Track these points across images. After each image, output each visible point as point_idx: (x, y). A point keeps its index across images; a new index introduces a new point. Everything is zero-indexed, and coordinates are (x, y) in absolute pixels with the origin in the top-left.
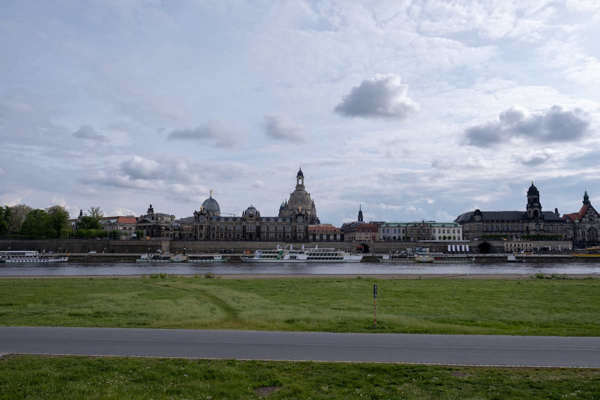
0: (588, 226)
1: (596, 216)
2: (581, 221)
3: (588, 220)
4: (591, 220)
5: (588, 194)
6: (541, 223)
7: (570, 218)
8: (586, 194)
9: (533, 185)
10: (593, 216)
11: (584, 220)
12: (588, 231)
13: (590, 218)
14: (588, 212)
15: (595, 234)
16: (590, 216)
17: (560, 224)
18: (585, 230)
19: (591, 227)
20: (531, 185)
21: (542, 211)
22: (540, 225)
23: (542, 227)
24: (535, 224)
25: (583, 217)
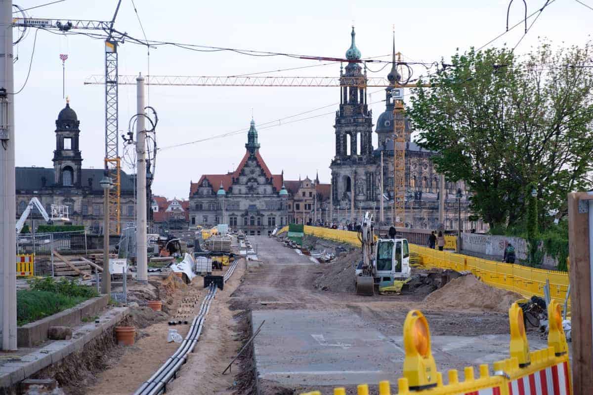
0: (244, 204)
1: (262, 180)
2: (229, 191)
3: (244, 189)
4: (251, 189)
5: (256, 128)
6: (74, 198)
7: (210, 186)
8: (252, 128)
9: (68, 105)
10: (255, 180)
11: (236, 189)
12: (242, 216)
13: (249, 184)
14: (247, 170)
15: (256, 223)
16: (249, 180)
17: (128, 200)
18: (236, 213)
19: (250, 206)
20: (64, 106)
21: (83, 167)
22: (73, 201)
23: (77, 207)
24: (63, 198)
25: (236, 181)
